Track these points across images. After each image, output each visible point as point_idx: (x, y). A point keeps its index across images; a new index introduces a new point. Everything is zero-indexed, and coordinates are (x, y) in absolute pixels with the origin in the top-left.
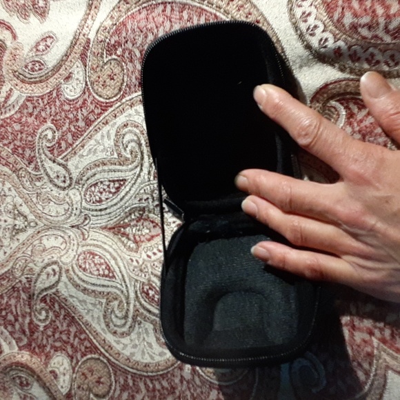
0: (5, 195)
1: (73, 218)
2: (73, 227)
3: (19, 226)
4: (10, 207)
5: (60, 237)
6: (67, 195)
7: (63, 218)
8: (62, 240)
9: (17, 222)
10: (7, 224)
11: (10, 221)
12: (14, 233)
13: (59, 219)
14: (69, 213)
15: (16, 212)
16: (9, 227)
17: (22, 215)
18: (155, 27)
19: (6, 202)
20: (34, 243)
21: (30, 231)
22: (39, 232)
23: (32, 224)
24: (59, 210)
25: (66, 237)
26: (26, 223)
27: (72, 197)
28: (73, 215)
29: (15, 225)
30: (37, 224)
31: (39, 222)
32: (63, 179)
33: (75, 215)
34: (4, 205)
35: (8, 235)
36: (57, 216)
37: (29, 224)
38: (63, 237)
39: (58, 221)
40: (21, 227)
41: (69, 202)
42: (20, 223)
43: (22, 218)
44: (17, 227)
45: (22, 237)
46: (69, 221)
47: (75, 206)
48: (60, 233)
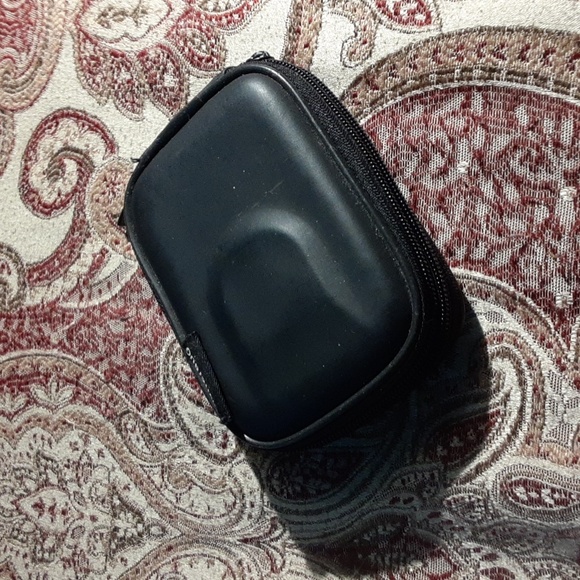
0: (90, 465)
1: (245, 522)
2: (245, 541)
3: (126, 531)
4: (103, 491)
5: (217, 562)
6: (229, 473)
7: (222, 521)
8: (223, 568)
9: (119, 523)
10: (97, 524)
11: (104, 519)
12: (113, 546)
13: (214, 522)
14: (236, 511)
15: (118, 502)
16: (102, 531)
17: (131, 509)
18: (446, 141)
19: (92, 479)
20: (162, 572)
21: (150, 545)
22: (170, 548)
23: (154, 530)
24: (212, 503)
25: (233, 563)
26: (140, 526)
27: (241, 480)
28: (245, 517)
29: (116, 529)
30: (163, 529)
31: (169, 527)
32: (220, 439)
33: (250, 516)
34: (89, 484)
35: (100, 547)
36: (210, 517)
37: (147, 528)
38: (225, 563)
39: (213, 528)
40: (129, 535)
41: (235, 490)
42: (125, 524)
43: (129, 515)
44: (121, 534)
45: (133, 556)
46: (237, 528)
47: (248, 500)
48: (217, 553)
